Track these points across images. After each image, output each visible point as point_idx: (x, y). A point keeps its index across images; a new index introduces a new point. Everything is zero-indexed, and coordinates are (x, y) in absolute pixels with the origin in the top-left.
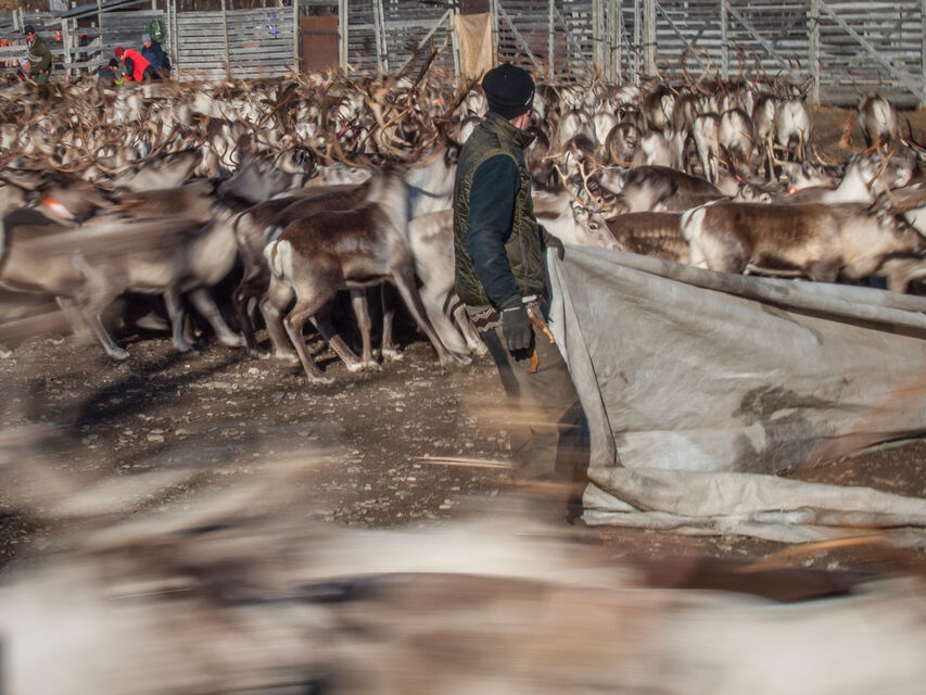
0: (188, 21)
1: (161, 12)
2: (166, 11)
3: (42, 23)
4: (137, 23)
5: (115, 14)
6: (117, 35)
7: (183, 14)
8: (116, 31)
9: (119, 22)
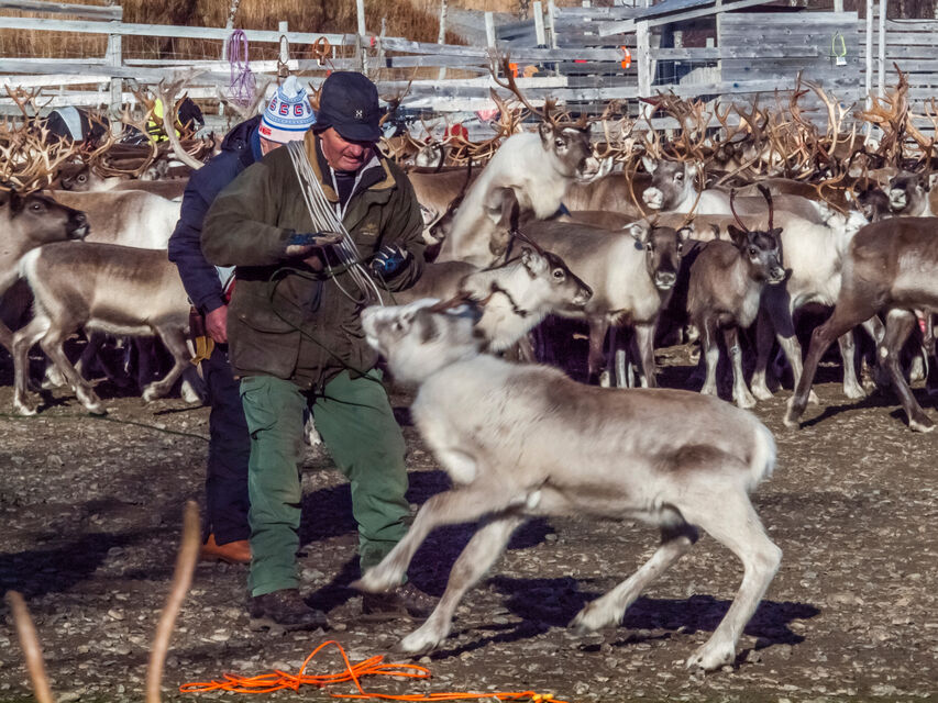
0: (909, 39)
1: (852, 17)
2: (862, 15)
3: (595, 30)
4: (799, 39)
5: (751, 17)
6: (754, 62)
7: (899, 24)
8: (753, 55)
9: (758, 35)
